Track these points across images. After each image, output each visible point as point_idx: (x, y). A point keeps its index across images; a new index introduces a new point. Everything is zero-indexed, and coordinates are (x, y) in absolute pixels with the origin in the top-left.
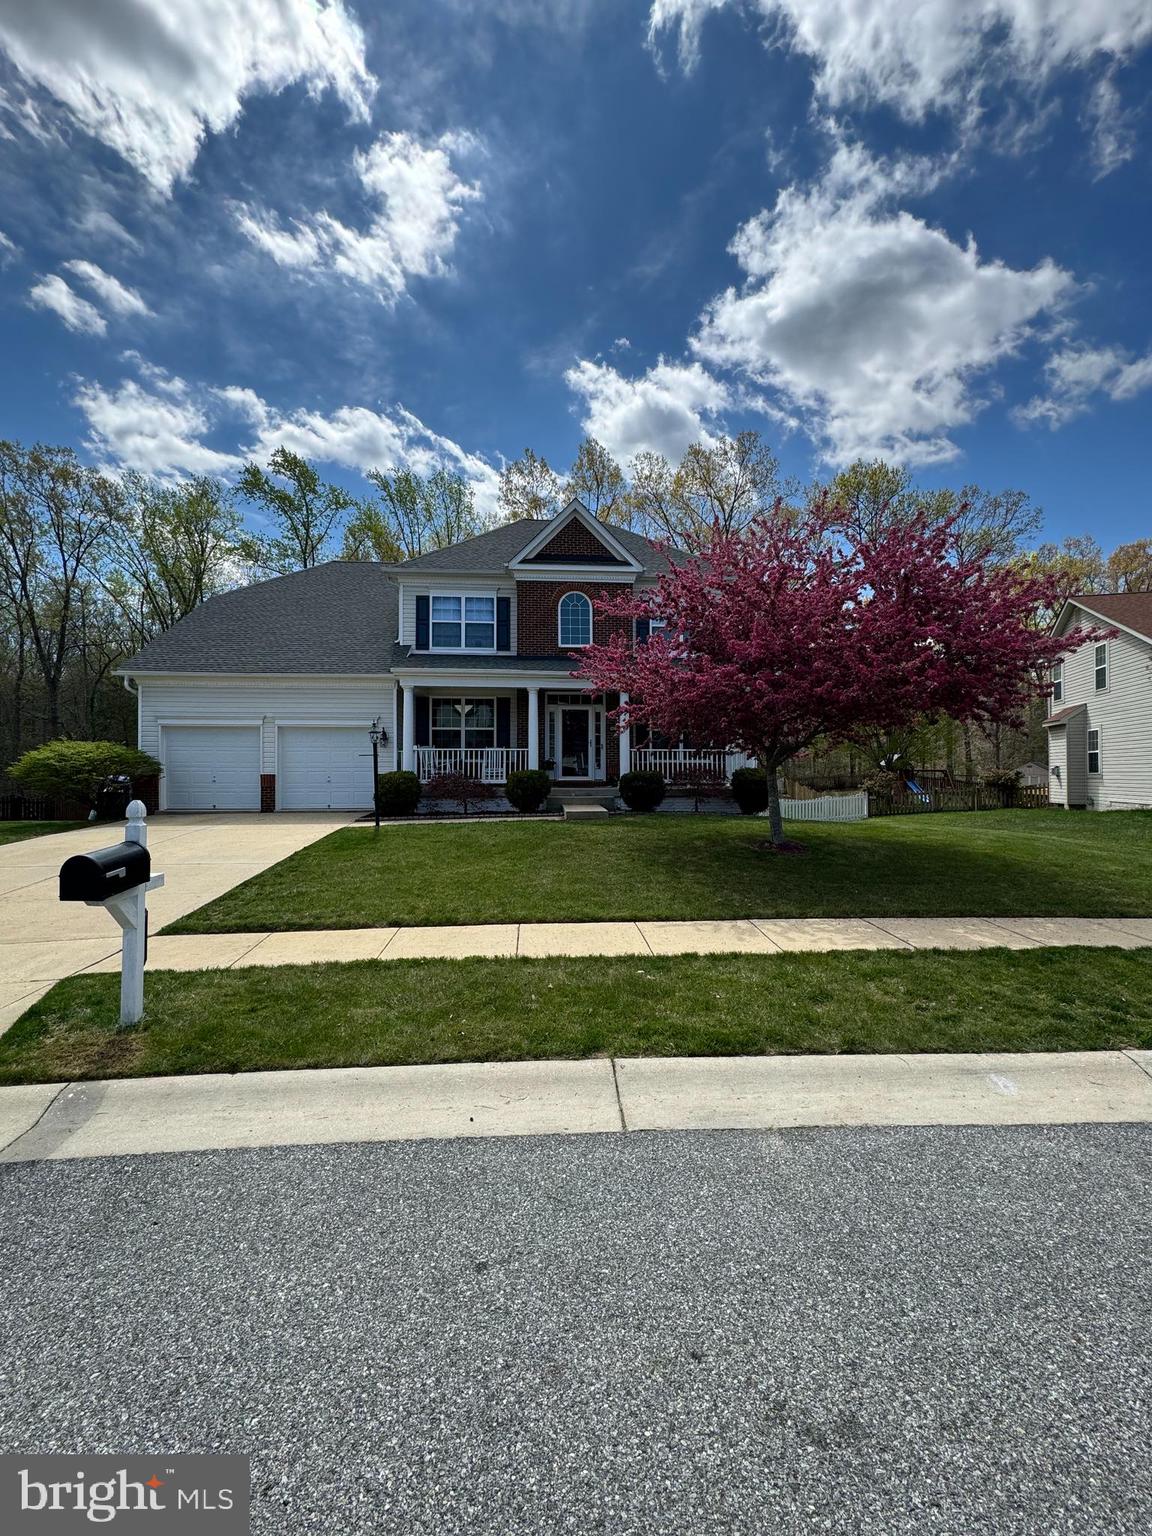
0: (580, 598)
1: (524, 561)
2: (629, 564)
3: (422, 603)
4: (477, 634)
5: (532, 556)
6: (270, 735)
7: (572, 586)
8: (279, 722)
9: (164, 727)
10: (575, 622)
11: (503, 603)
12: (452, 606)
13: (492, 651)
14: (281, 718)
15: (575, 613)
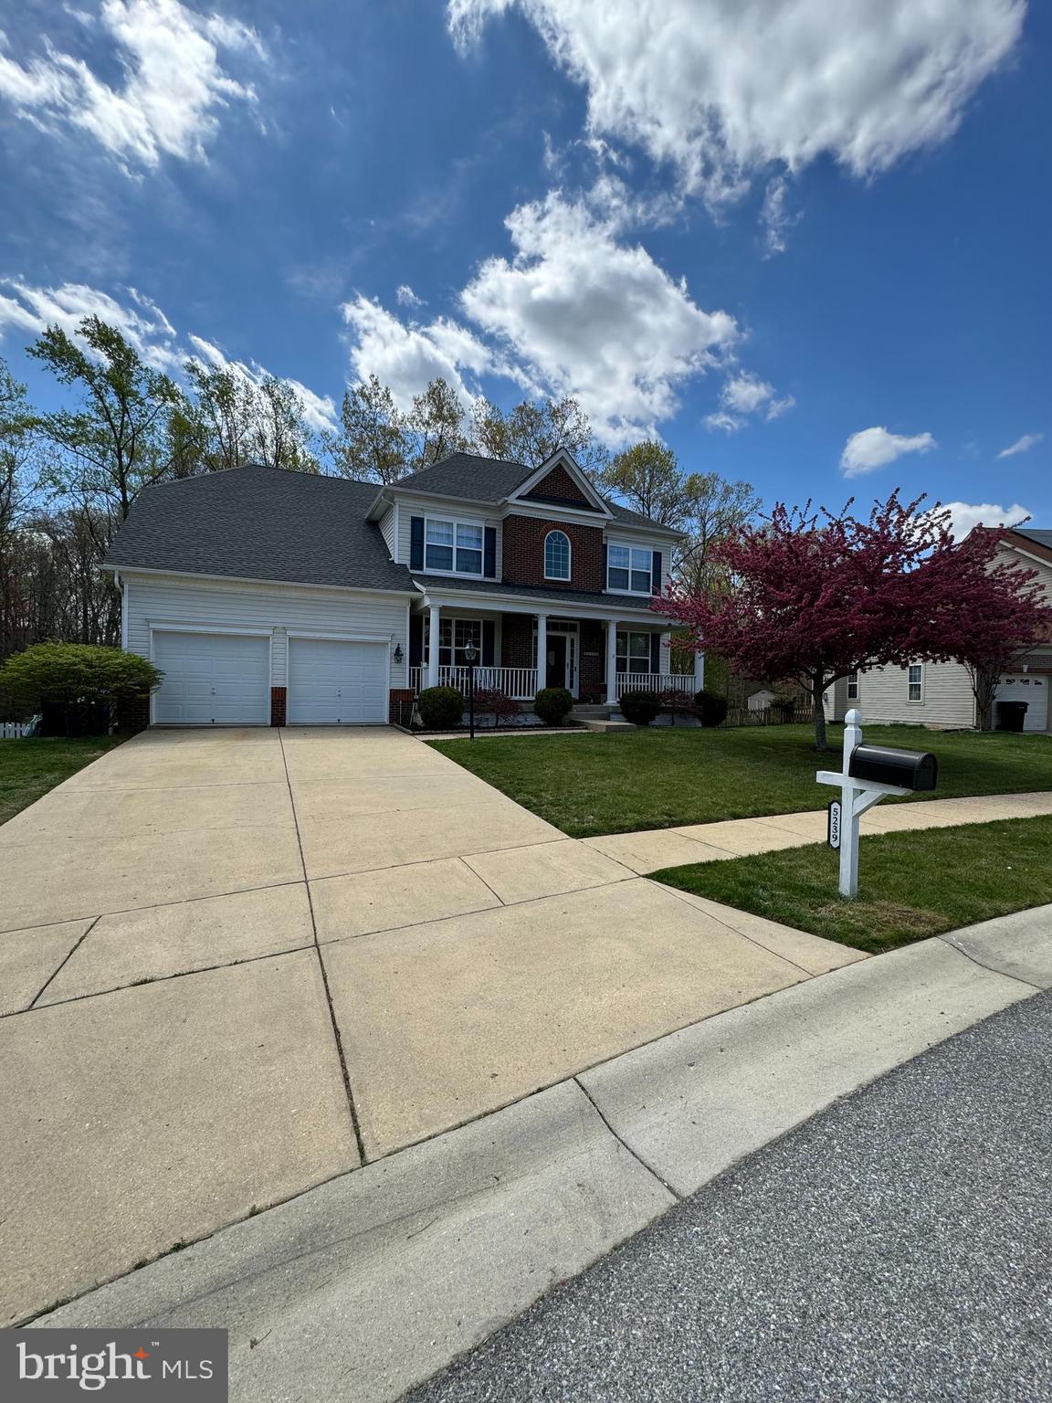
0: (561, 536)
1: (519, 498)
2: (603, 512)
3: (417, 525)
4: (467, 560)
5: (525, 494)
6: (279, 648)
7: (556, 525)
8: (290, 633)
9: (155, 632)
10: (557, 558)
11: (490, 533)
12: (444, 530)
13: (480, 577)
14: (293, 629)
15: (557, 549)
